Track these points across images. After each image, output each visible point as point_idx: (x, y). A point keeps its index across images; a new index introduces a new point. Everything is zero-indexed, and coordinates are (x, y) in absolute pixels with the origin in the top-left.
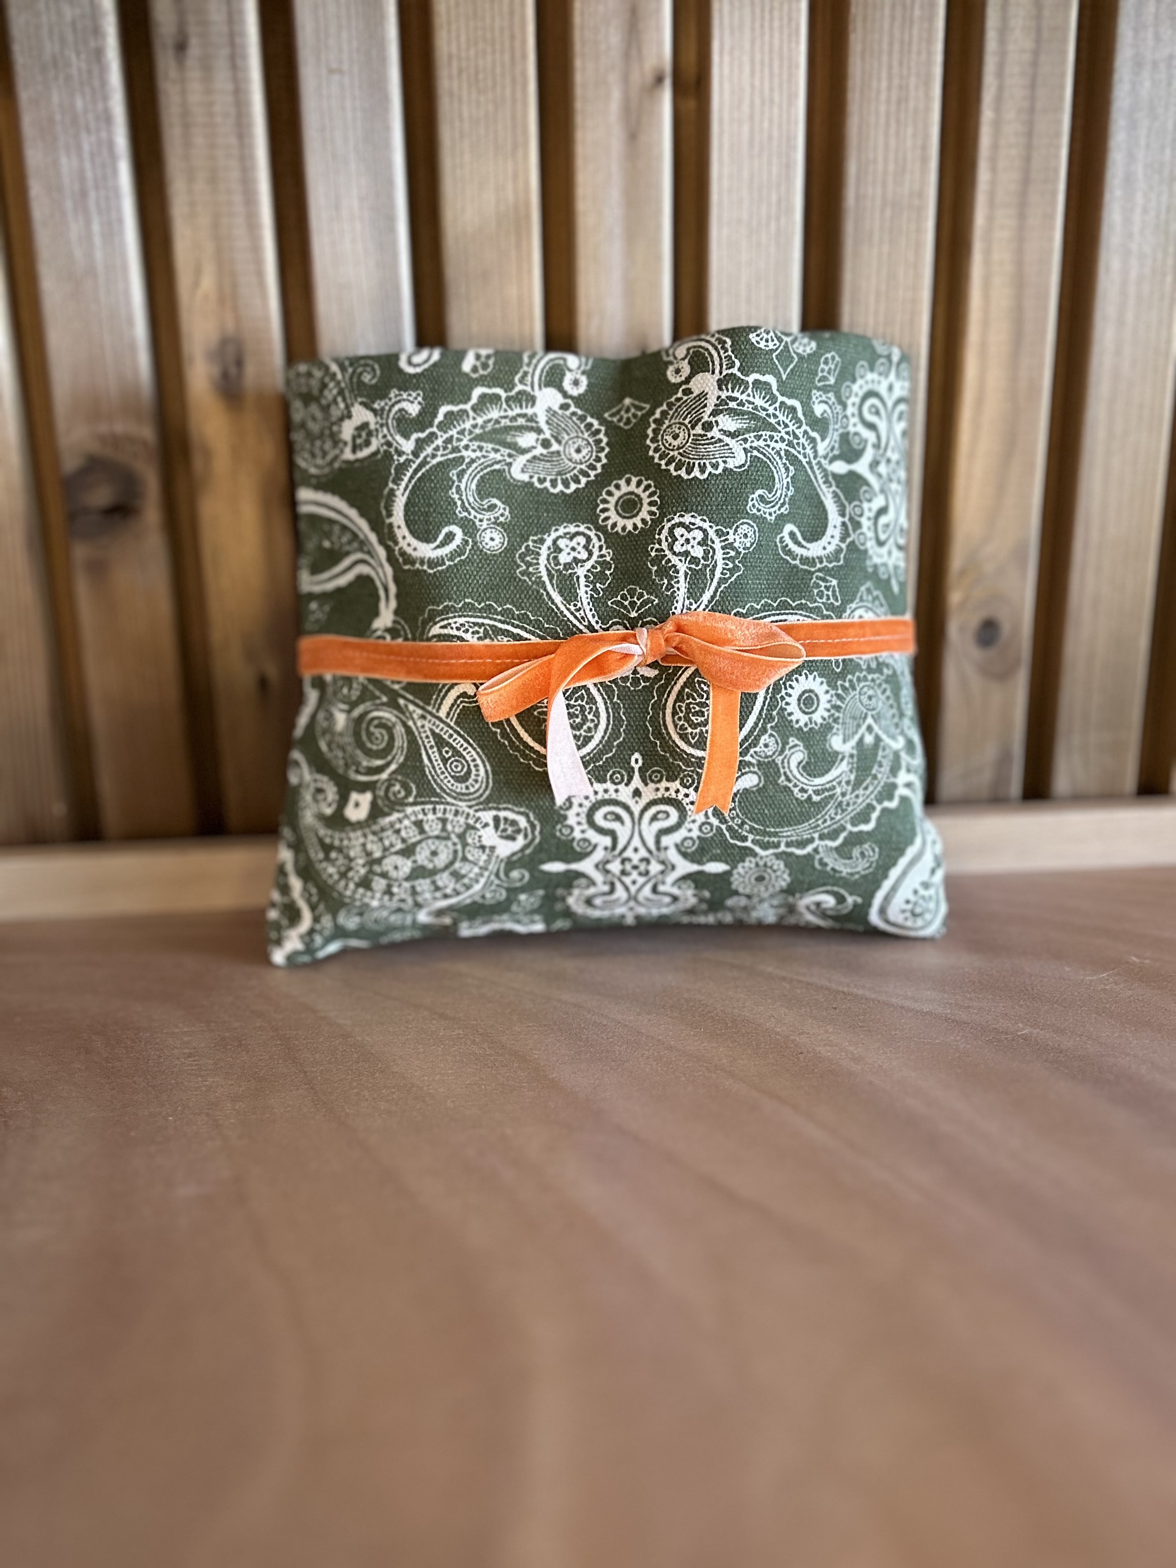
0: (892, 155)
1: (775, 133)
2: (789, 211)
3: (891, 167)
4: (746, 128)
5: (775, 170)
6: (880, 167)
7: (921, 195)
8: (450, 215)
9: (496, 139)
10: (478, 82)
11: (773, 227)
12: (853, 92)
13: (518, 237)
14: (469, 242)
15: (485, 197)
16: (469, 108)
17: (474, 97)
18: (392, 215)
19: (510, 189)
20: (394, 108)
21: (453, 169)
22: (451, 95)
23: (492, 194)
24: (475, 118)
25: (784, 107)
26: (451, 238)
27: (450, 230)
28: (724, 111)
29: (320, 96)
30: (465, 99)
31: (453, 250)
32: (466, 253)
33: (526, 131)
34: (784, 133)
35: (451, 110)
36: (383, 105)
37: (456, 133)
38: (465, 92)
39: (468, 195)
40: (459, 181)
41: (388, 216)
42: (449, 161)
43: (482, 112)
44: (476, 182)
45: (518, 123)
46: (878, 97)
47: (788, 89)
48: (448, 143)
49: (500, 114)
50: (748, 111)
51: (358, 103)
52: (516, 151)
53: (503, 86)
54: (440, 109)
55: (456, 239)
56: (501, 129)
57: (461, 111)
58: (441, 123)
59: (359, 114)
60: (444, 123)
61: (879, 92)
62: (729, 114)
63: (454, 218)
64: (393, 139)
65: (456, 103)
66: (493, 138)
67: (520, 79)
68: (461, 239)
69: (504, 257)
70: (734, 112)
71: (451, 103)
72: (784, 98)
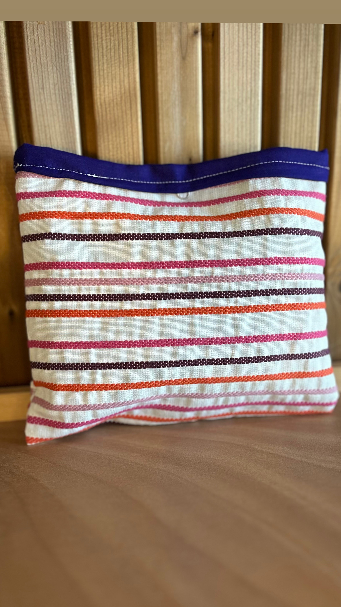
0: (302, 71)
1: (249, 59)
2: (256, 95)
3: (301, 76)
4: (236, 56)
5: (249, 76)
6: (297, 76)
7: (315, 89)
8: (98, 93)
9: (119, 58)
10: (110, 30)
11: (249, 102)
12: (284, 41)
13: (131, 104)
14: (107, 106)
15: (114, 85)
16: (106, 43)
17: (108, 37)
18: (69, 92)
19: (126, 81)
20: (70, 42)
21: (99, 71)
22: (97, 36)
23: (118, 84)
24: (109, 47)
25: (253, 47)
26: (99, 104)
27: (98, 100)
28: (226, 48)
29: (34, 35)
30: (104, 38)
31: (100, 110)
32: (106, 112)
33: (133, 54)
34: (253, 59)
35: (98, 43)
36: (64, 40)
37: (101, 54)
38: (104, 35)
39: (106, 84)
40: (102, 77)
41: (68, 93)
42: (97, 67)
43: (112, 44)
44: (110, 78)
45: (129, 50)
46: (295, 44)
47: (255, 39)
48: (97, 59)
49: (121, 46)
50: (237, 48)
51: (52, 38)
52: (128, 63)
53: (122, 33)
54: (93, 43)
55: (101, 105)
56: (121, 53)
57: (102, 44)
58: (93, 49)
59: (53, 44)
60: (94, 50)
61: (296, 41)
62: (228, 50)
63: (100, 95)
64: (69, 56)
65: (100, 40)
66: (118, 57)
67: (130, 29)
68: (103, 104)
69: (124, 114)
70: (230, 48)
71: (97, 40)
72: (253, 43)
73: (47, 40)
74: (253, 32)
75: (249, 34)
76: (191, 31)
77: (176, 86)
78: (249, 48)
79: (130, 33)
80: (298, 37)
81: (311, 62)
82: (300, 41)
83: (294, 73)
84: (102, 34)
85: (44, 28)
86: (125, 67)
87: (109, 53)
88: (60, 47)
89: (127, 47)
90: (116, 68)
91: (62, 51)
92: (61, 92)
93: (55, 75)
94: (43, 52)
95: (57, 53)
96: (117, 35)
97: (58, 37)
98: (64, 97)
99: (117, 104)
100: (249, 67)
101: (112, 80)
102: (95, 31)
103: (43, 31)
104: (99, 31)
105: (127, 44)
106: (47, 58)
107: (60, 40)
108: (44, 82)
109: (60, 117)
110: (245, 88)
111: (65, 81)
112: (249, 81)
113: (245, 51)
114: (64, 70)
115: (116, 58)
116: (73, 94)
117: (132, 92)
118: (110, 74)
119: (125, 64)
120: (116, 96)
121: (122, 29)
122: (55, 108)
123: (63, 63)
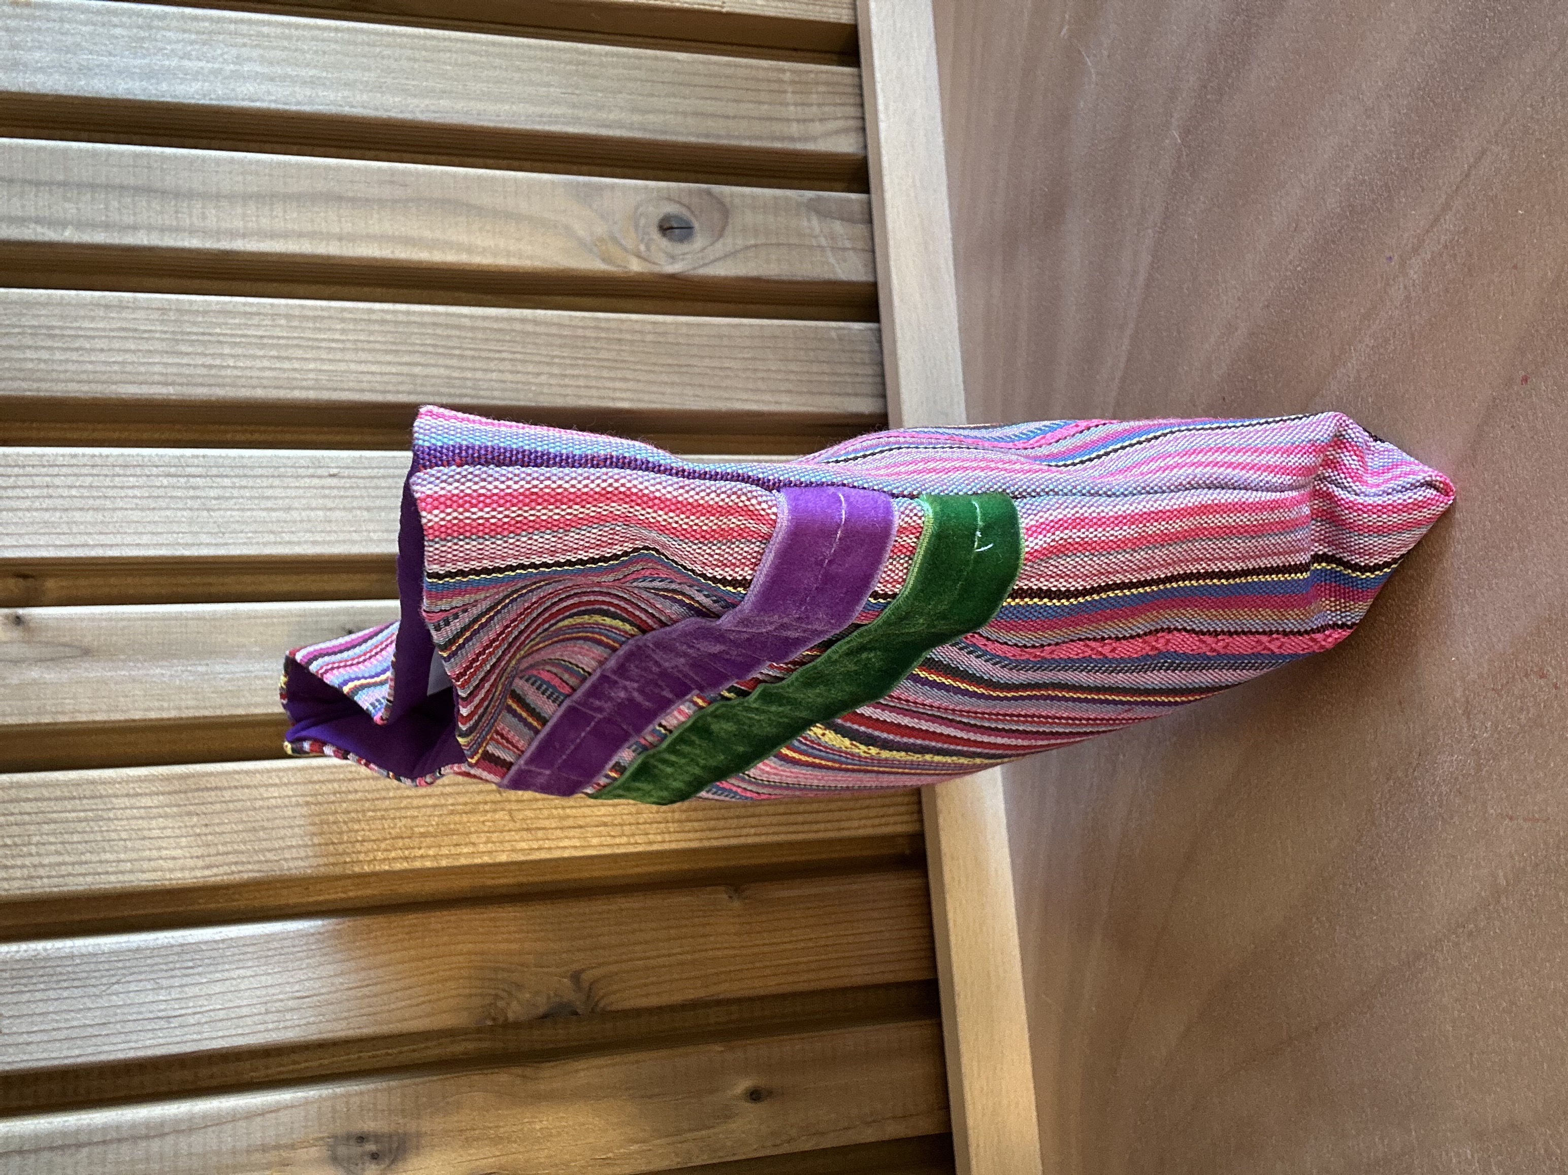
1: (87, 481)
3: (131, 345)
5: (131, 481)
8: (179, 875)
9: (86, 820)
10: (16, 845)
11: (200, 481)
12: (38, 390)
13: (208, 789)
14: (212, 851)
15: (156, 833)
16: (48, 855)
17: (34, 849)
18: (178, 949)
19: (146, 801)
20: (45, 950)
21: (122, 872)
22: (31, 878)
23: (154, 823)
24: (59, 847)
25: (56, 470)
26: (207, 872)
27: (198, 873)
28: (58, 543)
29: (28, 1044)
30: (36, 860)
31: (221, 870)
32: (227, 853)
33: (77, 784)
34: (85, 471)
35: (49, 877)
36: (42, 964)
37: (78, 869)
38: (27, 861)
39: (155, 854)
40: (137, 865)
41: (178, 954)
42: (113, 878)
43: (52, 839)
44: (138, 844)
45: (67, 794)
46: (45, 361)
47: (33, 466)
48: (89, 879)
49: (55, 815)
50: (58, 514)
51: (38, 996)
52: (101, 797)
53: (21, 814)
54: (48, 890)
55: (208, 867)
56: (74, 815)
57: (50, 865)
58: (65, 889)
59: (52, 994)
60: (66, 885)
61: (39, 360)
62: (62, 537)
63: (182, 869)
64: (84, 951)
65: (41, 872)
66: (84, 824)
67: (13, 793)
68: (208, 860)
69: (231, 806)
70: (58, 530)
71: (41, 877)
72: (44, 470)
73: (41, 1008)
74: (16, 470)
75: (22, 481)
76: (16, 634)
77: (158, 671)
78: (57, 481)
79: (23, 794)
80: (29, 354)
81: (93, 319)
82: (37, 348)
83: (123, 363)
84: (23, 866)
85: (10, 1017)
86: (109, 806)
87: (75, 846)
88: (61, 974)
89: (56, 799)
90: (113, 827)
91: (70, 969)
92: (177, 973)
93: (133, 987)
94: (73, 1019)
95: (76, 983)
96: (27, 827)
97: (34, 981)
98: (190, 964)
99: (206, 825)
100: (108, 482)
101: (144, 838)
102: (16, 884)
103: (18, 1021)
104: (18, 873)
105: (50, 799)
106: (90, 1009)
107: (42, 976)
108: (151, 1016)
109: (242, 972)
110: (161, 492)
111: (149, 961)
112: (142, 481)
113: (65, 492)
114: (120, 965)
115: (88, 829)
116: (181, 941)
117: (176, 786)
118: (129, 844)
119: (102, 807)
120: (186, 826)
121: (12, 814)
122: (218, 988)
123: (101, 967)
